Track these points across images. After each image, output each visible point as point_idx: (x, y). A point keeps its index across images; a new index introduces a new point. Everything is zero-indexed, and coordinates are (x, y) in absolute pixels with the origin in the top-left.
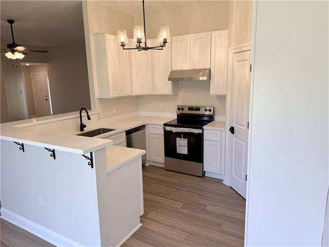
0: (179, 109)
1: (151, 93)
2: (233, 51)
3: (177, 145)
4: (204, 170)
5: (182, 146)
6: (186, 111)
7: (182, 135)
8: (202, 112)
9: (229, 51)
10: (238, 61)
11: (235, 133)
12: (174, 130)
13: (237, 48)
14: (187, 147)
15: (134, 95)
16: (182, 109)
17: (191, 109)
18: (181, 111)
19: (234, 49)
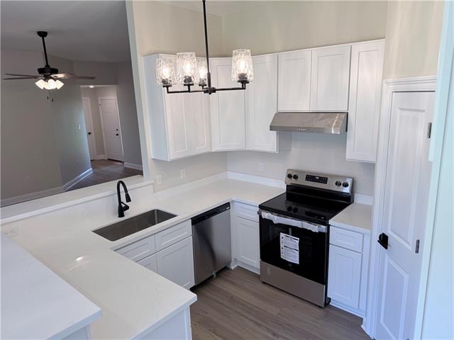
0: (289, 176)
1: (242, 147)
2: (392, 87)
3: (282, 246)
4: (328, 296)
5: (290, 249)
6: (302, 181)
7: (290, 230)
8: (331, 186)
9: (385, 85)
10: (400, 109)
11: (388, 247)
12: (276, 219)
13: (400, 83)
14: (298, 252)
15: (214, 151)
16: (296, 177)
17: (310, 178)
18: (293, 181)
19: (395, 83)
